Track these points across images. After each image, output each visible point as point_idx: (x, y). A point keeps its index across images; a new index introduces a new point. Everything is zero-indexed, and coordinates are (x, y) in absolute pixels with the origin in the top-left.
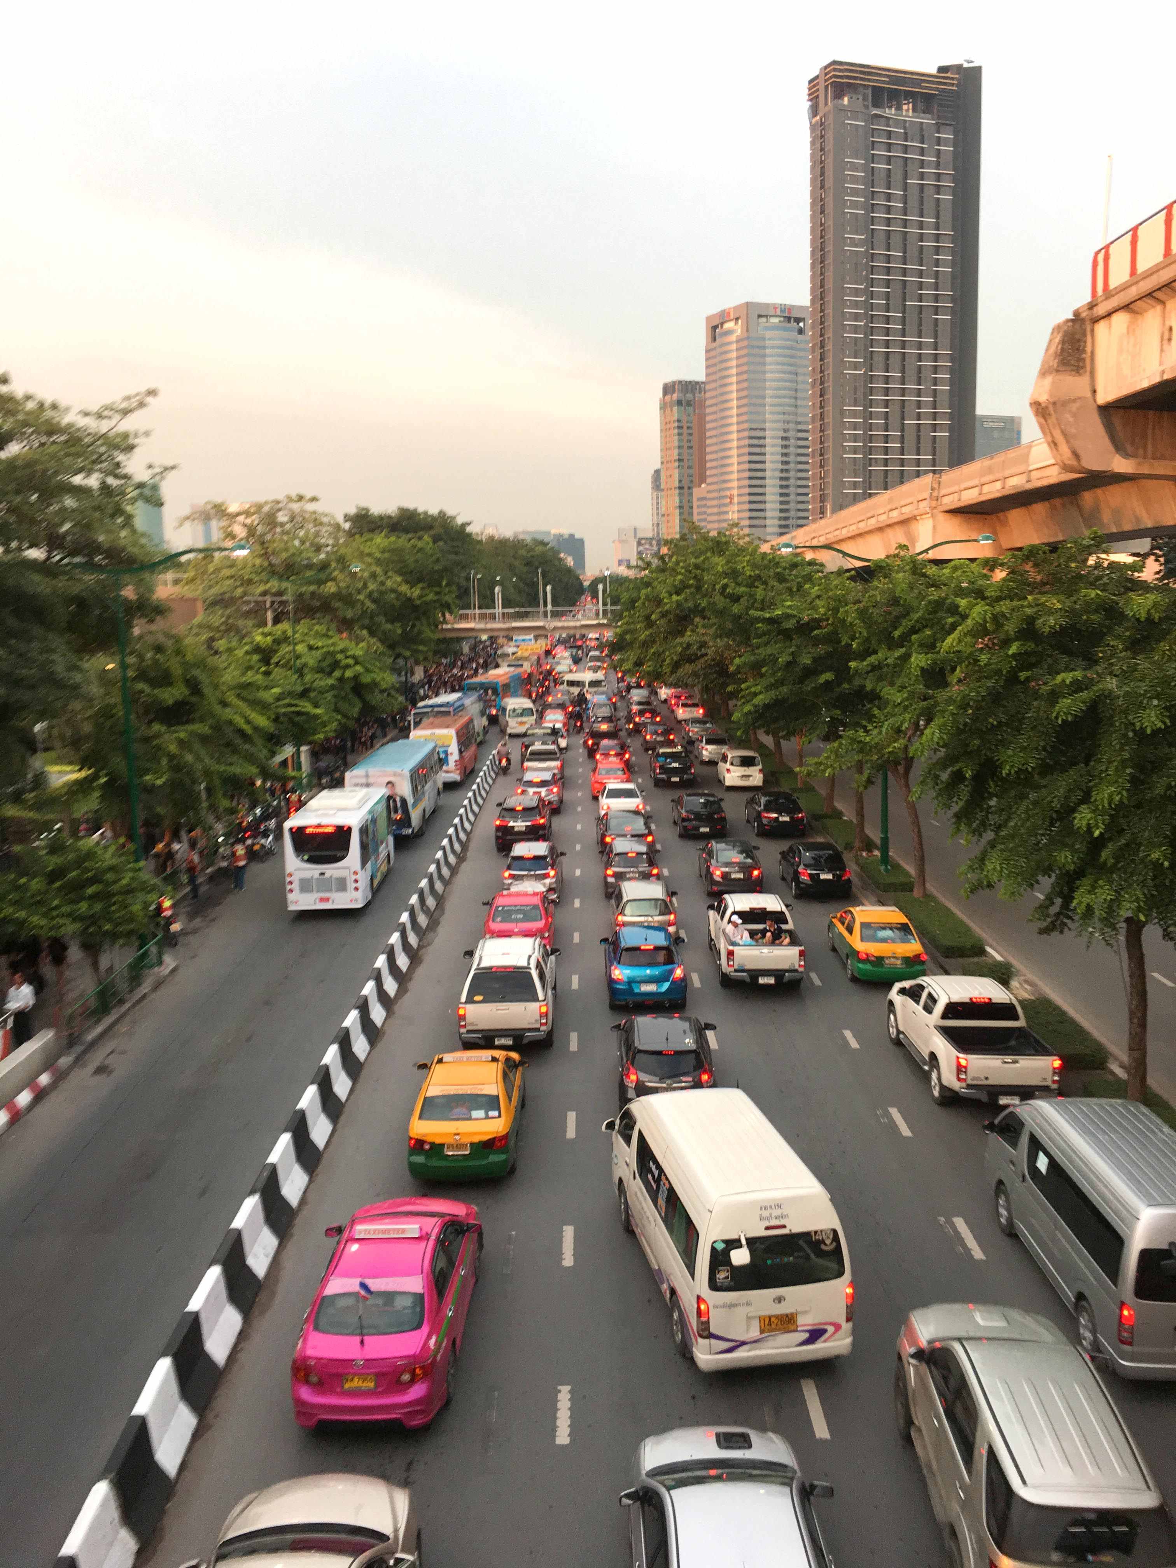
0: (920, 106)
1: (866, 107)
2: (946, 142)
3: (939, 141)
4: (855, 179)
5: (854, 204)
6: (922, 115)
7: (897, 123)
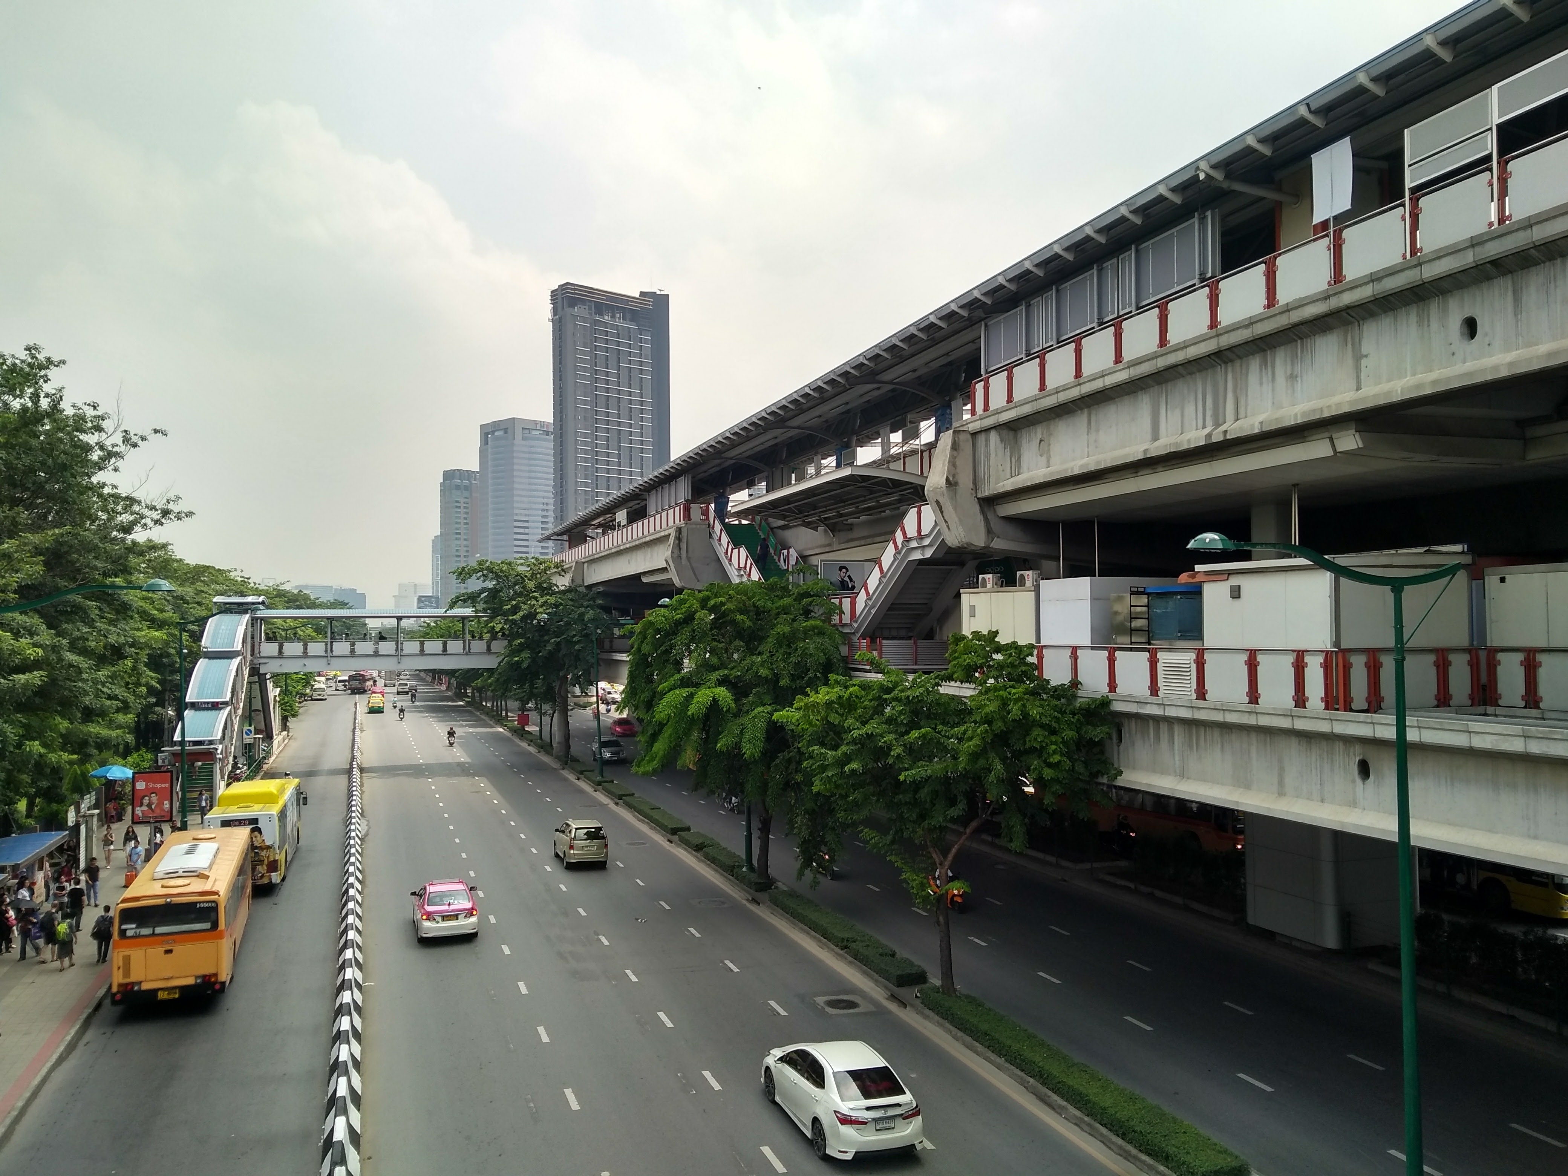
0: (628, 316)
1: (591, 314)
2: (646, 341)
3: (641, 340)
4: (583, 361)
5: (584, 377)
6: (629, 322)
7: (613, 327)
